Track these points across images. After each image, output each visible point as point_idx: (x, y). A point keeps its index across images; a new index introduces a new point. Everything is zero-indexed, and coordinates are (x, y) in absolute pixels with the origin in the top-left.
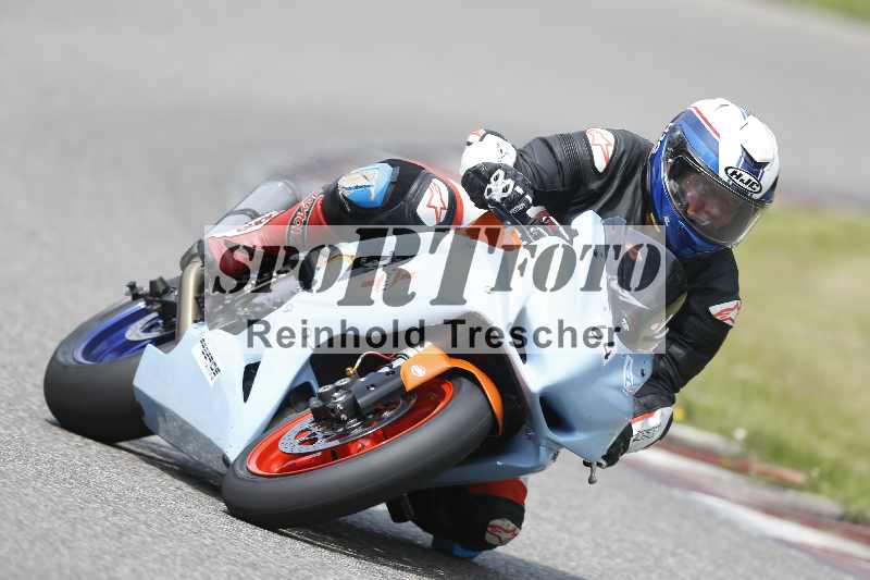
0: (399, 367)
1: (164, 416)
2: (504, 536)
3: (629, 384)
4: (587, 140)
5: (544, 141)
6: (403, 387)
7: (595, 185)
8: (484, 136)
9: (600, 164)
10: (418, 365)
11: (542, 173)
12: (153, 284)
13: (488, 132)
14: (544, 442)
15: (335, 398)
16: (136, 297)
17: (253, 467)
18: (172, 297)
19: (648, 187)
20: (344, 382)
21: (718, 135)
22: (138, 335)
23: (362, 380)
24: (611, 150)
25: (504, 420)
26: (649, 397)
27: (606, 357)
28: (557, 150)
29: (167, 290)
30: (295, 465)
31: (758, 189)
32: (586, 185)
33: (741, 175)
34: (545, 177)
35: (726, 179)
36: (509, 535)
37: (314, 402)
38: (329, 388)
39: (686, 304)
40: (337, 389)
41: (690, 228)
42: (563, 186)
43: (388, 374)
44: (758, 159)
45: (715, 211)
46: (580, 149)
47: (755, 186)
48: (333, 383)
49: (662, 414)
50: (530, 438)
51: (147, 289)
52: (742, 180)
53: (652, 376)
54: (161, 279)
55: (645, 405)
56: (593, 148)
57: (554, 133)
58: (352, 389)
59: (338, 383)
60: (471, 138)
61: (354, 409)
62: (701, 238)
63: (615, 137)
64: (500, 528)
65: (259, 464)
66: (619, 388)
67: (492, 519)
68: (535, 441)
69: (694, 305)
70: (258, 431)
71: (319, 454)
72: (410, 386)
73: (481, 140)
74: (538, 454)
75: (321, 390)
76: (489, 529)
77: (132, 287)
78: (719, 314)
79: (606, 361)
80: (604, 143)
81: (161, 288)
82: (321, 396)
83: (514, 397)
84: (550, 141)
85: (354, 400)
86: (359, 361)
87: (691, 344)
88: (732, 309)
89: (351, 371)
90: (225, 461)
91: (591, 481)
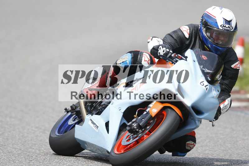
0: (149, 111)
1: (86, 144)
2: (191, 146)
3: (215, 95)
4: (181, 30)
5: (169, 34)
6: (151, 116)
7: (187, 42)
8: (152, 39)
9: (187, 36)
10: (154, 109)
11: (171, 44)
12: (71, 107)
13: (153, 37)
14: (196, 119)
15: (133, 125)
16: (68, 112)
17: (116, 152)
18: (78, 109)
19: (201, 39)
20: (134, 120)
21: (215, 17)
22: (71, 123)
23: (139, 118)
24: (189, 31)
25: (183, 117)
26: (223, 97)
27: (207, 90)
28: (174, 36)
29: (76, 108)
30: (128, 148)
31: (232, 28)
32: (185, 43)
33: (225, 26)
34: (173, 45)
35: (221, 28)
36: (193, 146)
37: (128, 128)
38: (131, 123)
39: (224, 67)
40: (133, 122)
41: (217, 46)
42: (179, 46)
43: (146, 114)
44: (228, 20)
45: (222, 38)
46: (180, 33)
47: (230, 28)
48: (131, 121)
49: (228, 100)
50: (192, 119)
51: (70, 109)
52: (226, 27)
53: (221, 90)
54: (73, 105)
55: (222, 99)
56: (183, 32)
57: (171, 32)
58: (137, 121)
59: (133, 121)
60: (149, 41)
61: (140, 127)
62: (221, 47)
63: (189, 27)
64: (189, 144)
65: (118, 150)
66: (213, 97)
67: (186, 142)
68: (194, 119)
69: (227, 67)
70: (114, 142)
71: (134, 143)
72: (153, 116)
73: (152, 40)
74: (196, 123)
75: (129, 124)
76: (186, 145)
77: (66, 109)
78: (235, 67)
79: (207, 91)
80: (186, 30)
81: (74, 107)
82: (129, 126)
83: (184, 109)
84: (170, 34)
85: (139, 124)
86: (137, 113)
87: (229, 78)
88: (238, 64)
89: (135, 116)
90: (108, 152)
91: (213, 126)
